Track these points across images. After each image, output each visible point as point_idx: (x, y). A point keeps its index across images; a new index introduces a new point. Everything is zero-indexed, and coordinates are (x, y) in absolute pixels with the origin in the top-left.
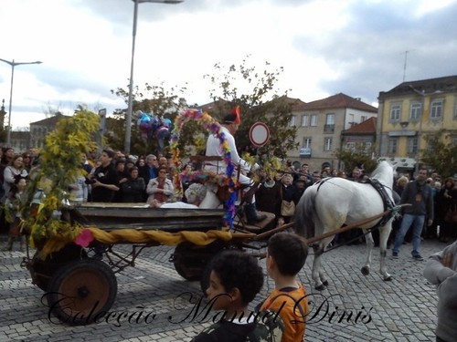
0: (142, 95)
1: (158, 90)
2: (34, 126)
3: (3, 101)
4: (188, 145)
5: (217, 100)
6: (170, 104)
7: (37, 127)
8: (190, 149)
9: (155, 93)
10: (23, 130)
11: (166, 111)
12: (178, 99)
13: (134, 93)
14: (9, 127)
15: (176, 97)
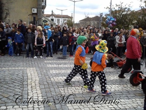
0: (114, 9)
1: (120, 6)
2: (80, 22)
3: (72, 14)
4: (131, 25)
5: (142, 8)
6: (124, 11)
7: (82, 22)
8: (131, 27)
9: (119, 7)
10: (78, 23)
11: (123, 14)
12: (127, 9)
13: (112, 8)
14: (74, 22)
15: (127, 8)
